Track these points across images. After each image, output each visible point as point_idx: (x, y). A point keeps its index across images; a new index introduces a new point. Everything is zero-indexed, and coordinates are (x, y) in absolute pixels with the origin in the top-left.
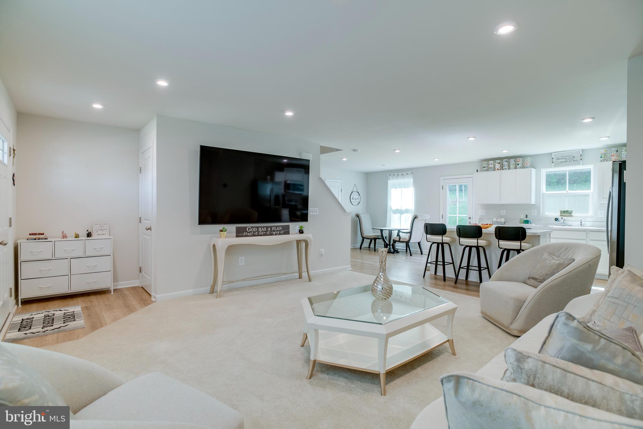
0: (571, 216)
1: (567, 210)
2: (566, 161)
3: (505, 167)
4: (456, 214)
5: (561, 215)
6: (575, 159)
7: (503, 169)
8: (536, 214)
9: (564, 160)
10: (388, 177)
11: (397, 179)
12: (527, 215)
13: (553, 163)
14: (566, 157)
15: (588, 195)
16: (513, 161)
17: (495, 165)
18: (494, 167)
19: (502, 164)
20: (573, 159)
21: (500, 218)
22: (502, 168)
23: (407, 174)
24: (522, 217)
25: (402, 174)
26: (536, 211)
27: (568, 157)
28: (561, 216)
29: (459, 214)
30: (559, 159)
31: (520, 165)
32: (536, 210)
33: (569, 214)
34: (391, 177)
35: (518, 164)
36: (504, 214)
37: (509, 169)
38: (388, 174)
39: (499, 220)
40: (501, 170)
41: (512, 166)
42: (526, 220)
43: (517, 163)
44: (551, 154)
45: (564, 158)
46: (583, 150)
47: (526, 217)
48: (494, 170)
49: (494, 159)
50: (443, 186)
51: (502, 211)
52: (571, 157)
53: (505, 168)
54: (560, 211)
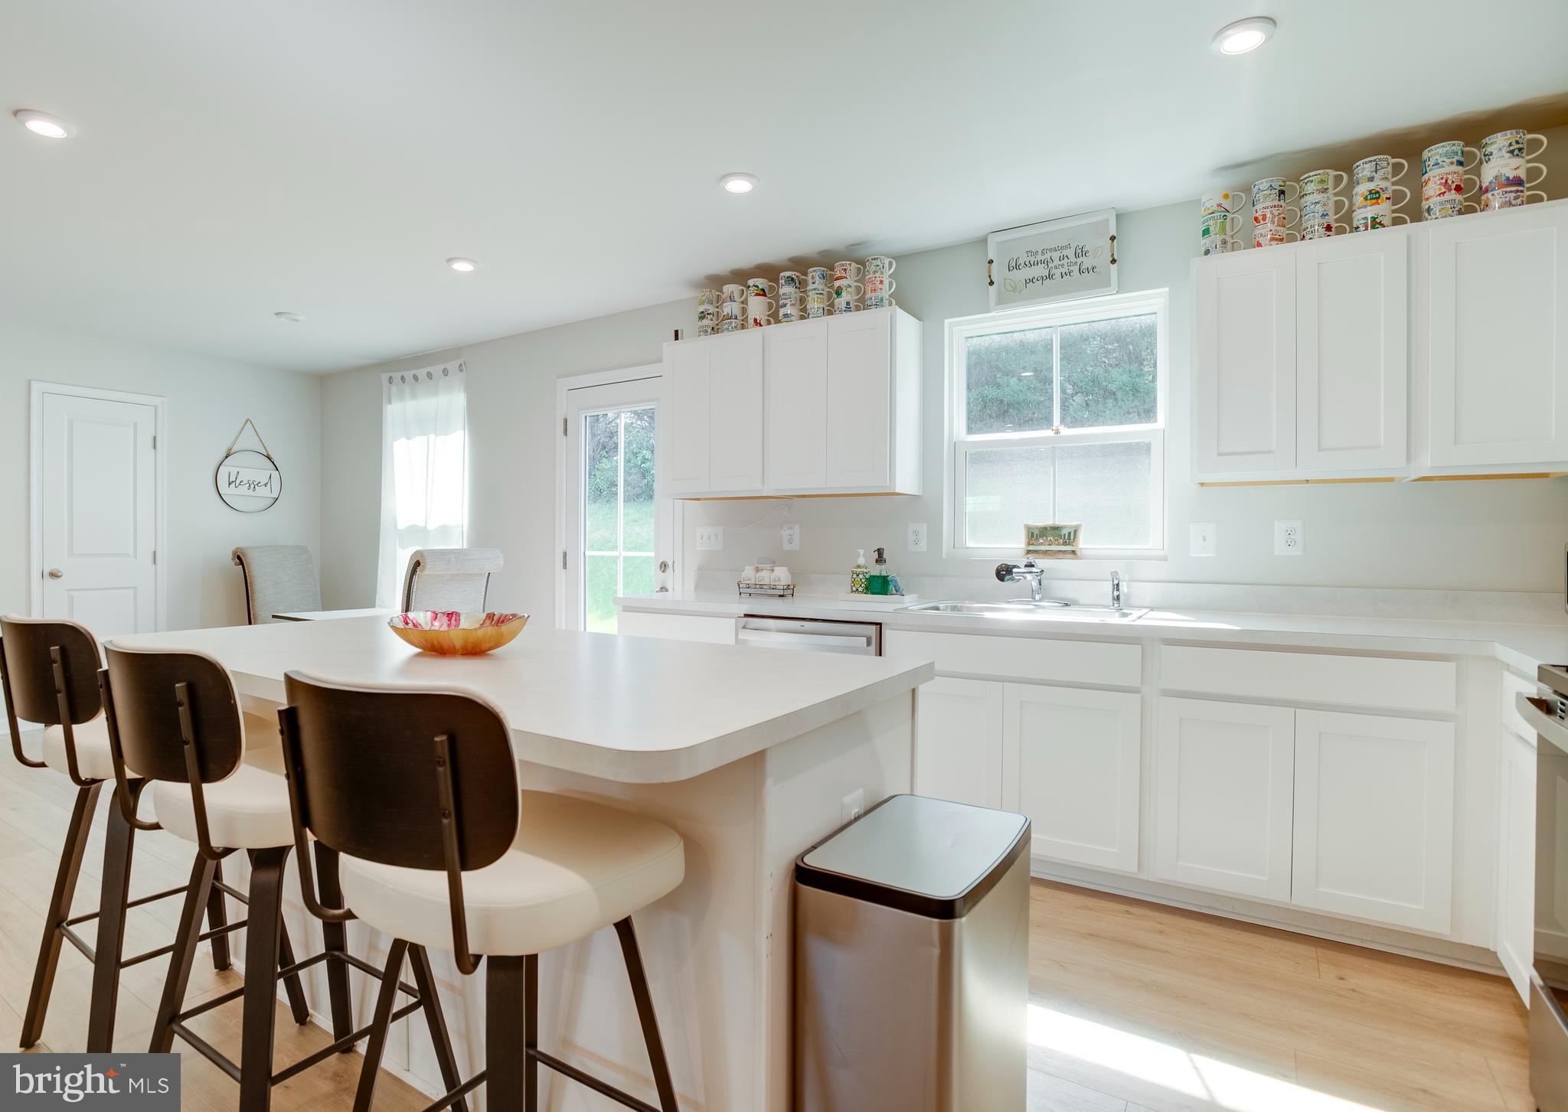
0: (1074, 552)
1: (1058, 523)
2: (1050, 276)
3: (788, 310)
4: (615, 548)
5: (1031, 548)
6: (1087, 262)
7: (778, 321)
8: (923, 546)
9: (1040, 271)
10: (385, 389)
11: (414, 396)
12: (880, 552)
13: (991, 283)
14: (1047, 256)
15: (1145, 449)
16: (817, 278)
17: (745, 302)
18: (744, 311)
19: (777, 297)
20: (1079, 260)
21: (768, 566)
22: (774, 317)
23: (445, 372)
24: (861, 561)
25: (430, 375)
26: (923, 529)
27: (1056, 255)
28: (1029, 552)
29: (626, 549)
30: (1017, 267)
31: (846, 297)
32: (925, 526)
33: (1065, 544)
34: (394, 388)
35: (838, 293)
36: (796, 546)
37: (802, 318)
38: (385, 377)
39: (766, 577)
40: (769, 323)
41: (814, 304)
42: (877, 573)
43: (837, 284)
44: (983, 241)
45: (1039, 257)
46: (1120, 217)
47: (880, 559)
48: (743, 327)
49: (740, 276)
50: (566, 421)
51: (786, 533)
52: (1070, 253)
53: (786, 315)
54: (1025, 525)
